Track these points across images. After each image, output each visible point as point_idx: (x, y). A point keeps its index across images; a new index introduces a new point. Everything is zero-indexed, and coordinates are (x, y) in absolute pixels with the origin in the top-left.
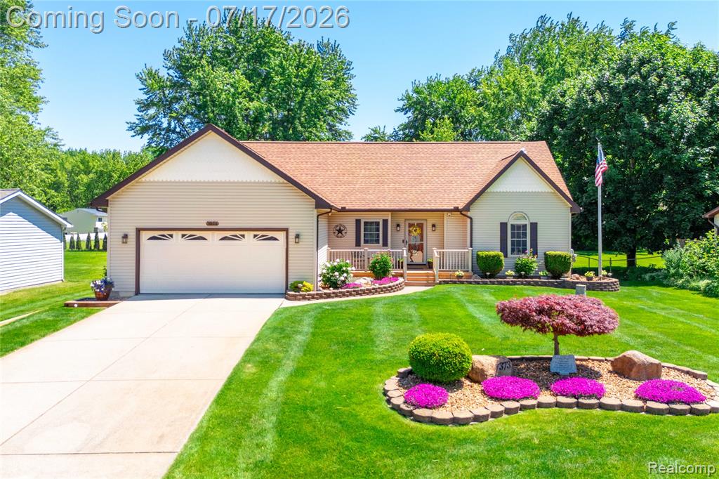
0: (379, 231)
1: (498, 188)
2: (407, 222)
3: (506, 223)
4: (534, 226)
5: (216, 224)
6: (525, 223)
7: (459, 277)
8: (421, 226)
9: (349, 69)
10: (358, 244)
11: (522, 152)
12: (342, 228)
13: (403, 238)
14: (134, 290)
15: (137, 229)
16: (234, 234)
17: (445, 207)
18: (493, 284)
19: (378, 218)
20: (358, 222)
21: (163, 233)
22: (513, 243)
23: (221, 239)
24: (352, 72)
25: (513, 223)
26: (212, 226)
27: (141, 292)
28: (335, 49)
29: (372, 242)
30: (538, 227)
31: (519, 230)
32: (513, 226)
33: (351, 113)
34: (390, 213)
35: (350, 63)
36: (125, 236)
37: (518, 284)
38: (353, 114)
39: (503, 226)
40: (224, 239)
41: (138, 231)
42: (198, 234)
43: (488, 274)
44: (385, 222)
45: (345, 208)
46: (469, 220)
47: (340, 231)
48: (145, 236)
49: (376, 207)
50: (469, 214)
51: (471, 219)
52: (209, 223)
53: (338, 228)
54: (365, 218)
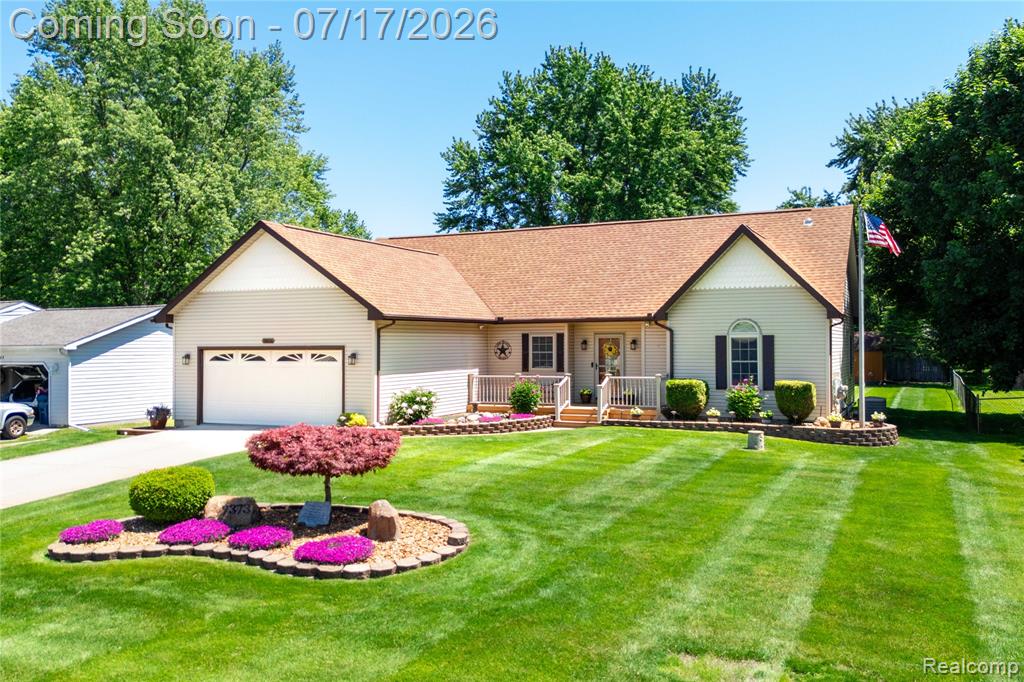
0: (552, 350)
1: (709, 283)
2: (598, 337)
3: (725, 337)
4: (769, 341)
5: (272, 341)
6: (755, 336)
7: (636, 416)
8: (616, 342)
9: (736, 110)
10: (525, 368)
11: (742, 226)
12: (505, 347)
13: (592, 360)
14: (196, 418)
15: (199, 348)
16: (291, 353)
17: (638, 315)
18: (678, 428)
19: (550, 332)
20: (525, 337)
21: (224, 353)
22: (735, 367)
23: (280, 360)
24: (739, 114)
25: (734, 336)
26: (269, 344)
27: (205, 421)
28: (710, 82)
29: (543, 364)
30: (776, 343)
31: (745, 348)
32: (735, 342)
33: (740, 173)
34: (566, 325)
35: (737, 100)
36: (188, 357)
37: (719, 430)
38: (744, 175)
39: (721, 341)
40: (283, 359)
41: (201, 351)
42: (257, 353)
43: (674, 412)
44: (560, 337)
45: (502, 318)
46: (668, 333)
47: (503, 351)
48: (208, 355)
49: (545, 316)
50: (668, 324)
51: (671, 331)
52: (265, 341)
53: (500, 347)
54: (535, 332)
